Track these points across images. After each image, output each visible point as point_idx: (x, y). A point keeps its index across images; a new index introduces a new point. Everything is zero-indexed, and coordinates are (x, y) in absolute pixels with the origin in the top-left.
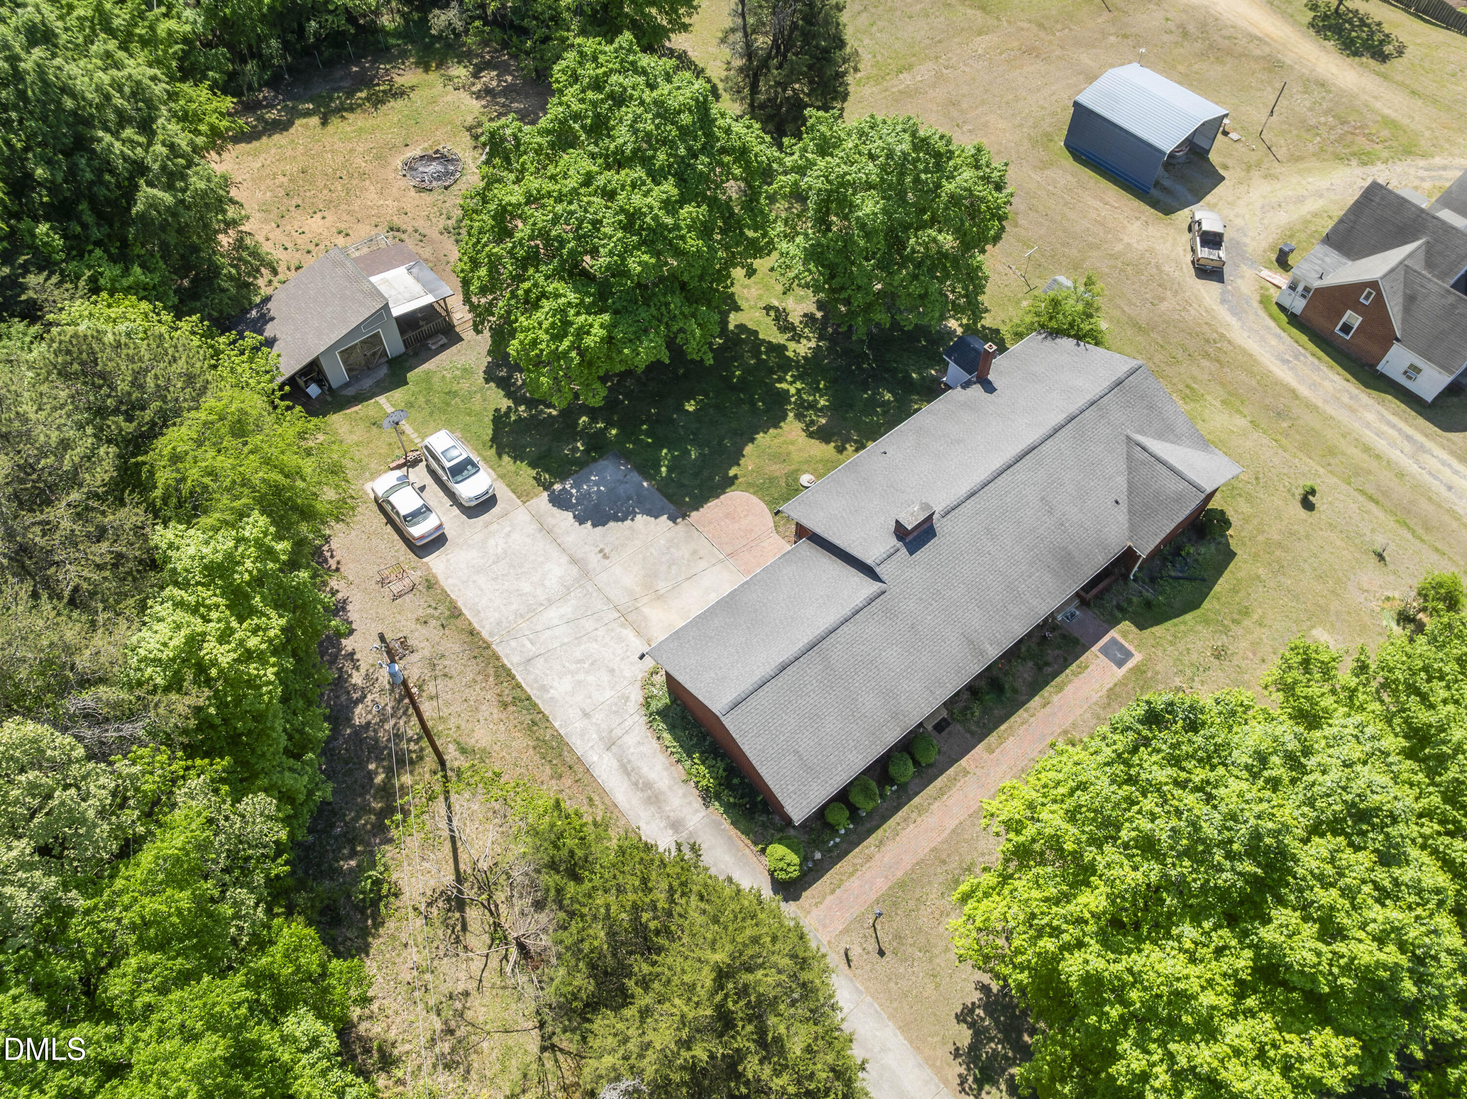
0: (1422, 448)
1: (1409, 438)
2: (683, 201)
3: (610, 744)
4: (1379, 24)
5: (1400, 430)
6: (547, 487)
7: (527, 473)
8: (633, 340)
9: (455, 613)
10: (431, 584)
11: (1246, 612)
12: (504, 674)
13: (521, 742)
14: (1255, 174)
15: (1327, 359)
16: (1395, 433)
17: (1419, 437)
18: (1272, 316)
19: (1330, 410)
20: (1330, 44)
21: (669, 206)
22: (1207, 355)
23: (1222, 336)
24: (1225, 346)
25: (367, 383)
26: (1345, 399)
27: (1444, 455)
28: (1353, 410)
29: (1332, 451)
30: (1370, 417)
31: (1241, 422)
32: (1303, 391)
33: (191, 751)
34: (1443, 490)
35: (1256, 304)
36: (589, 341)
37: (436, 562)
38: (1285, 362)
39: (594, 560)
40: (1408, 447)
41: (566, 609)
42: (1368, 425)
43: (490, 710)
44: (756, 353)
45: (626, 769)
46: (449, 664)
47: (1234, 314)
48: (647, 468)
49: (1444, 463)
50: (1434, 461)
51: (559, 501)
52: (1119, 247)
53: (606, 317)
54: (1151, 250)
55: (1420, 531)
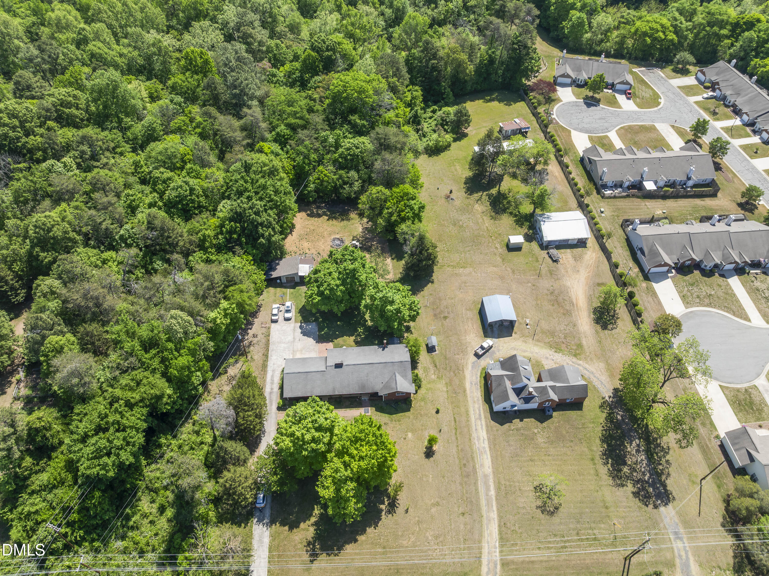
0: (480, 419)
1: (480, 415)
2: (341, 285)
3: (273, 371)
4: (617, 318)
5: (480, 413)
6: (301, 323)
7: (300, 318)
8: (322, 305)
9: (269, 335)
10: (269, 328)
11: (399, 421)
12: (268, 350)
13: (261, 362)
14: (522, 339)
15: (483, 389)
16: (478, 412)
17: (483, 416)
18: (481, 373)
19: (469, 399)
20: (592, 316)
21: (337, 286)
22: (454, 372)
23: (463, 370)
24: (461, 372)
25: (289, 285)
26: (476, 399)
27: (483, 422)
28: (474, 402)
29: (458, 407)
30: (476, 406)
31: (445, 389)
32: (468, 391)
33: (208, 332)
34: (474, 429)
35: (480, 368)
36: (314, 301)
37: (273, 325)
38: (471, 384)
39: (297, 340)
40: (477, 416)
41: (286, 346)
42: (474, 407)
43: (261, 354)
44: (361, 319)
45: (272, 376)
46: (261, 344)
47: (472, 367)
48: (320, 329)
49: (481, 425)
50: (479, 423)
51: (301, 327)
52: (463, 338)
53: (320, 298)
54: (470, 343)
55: (458, 433)
